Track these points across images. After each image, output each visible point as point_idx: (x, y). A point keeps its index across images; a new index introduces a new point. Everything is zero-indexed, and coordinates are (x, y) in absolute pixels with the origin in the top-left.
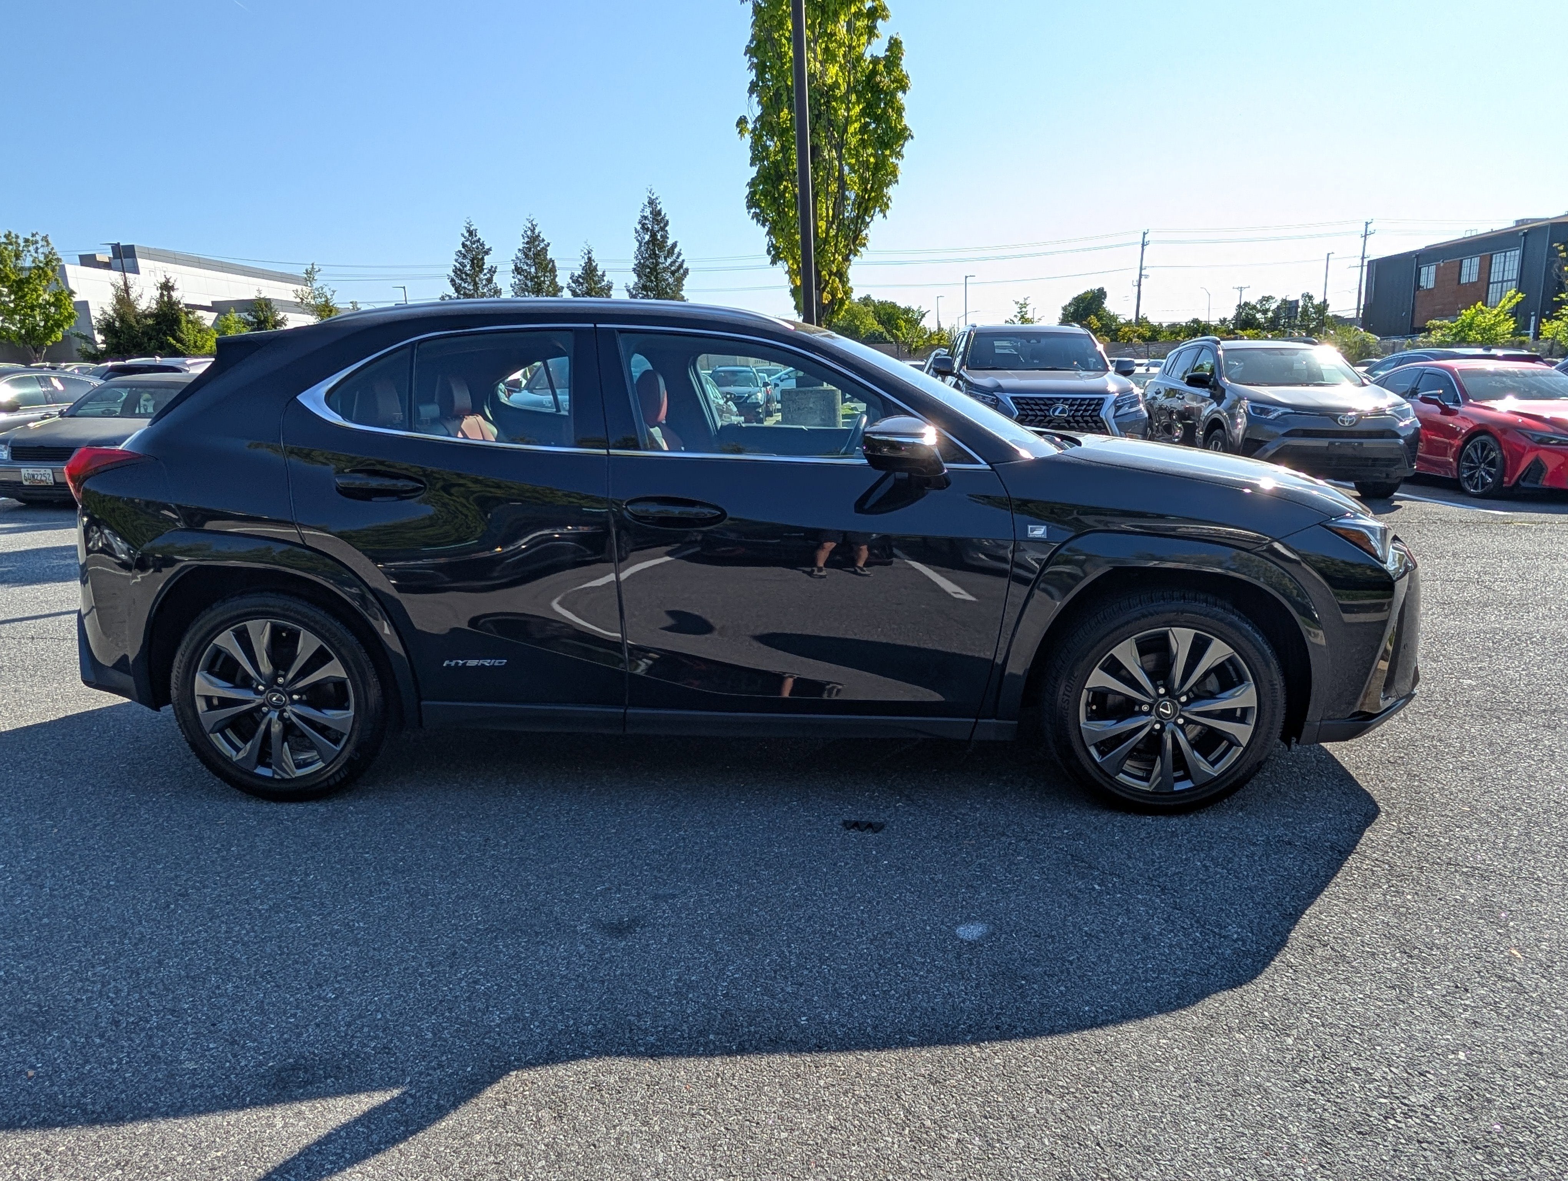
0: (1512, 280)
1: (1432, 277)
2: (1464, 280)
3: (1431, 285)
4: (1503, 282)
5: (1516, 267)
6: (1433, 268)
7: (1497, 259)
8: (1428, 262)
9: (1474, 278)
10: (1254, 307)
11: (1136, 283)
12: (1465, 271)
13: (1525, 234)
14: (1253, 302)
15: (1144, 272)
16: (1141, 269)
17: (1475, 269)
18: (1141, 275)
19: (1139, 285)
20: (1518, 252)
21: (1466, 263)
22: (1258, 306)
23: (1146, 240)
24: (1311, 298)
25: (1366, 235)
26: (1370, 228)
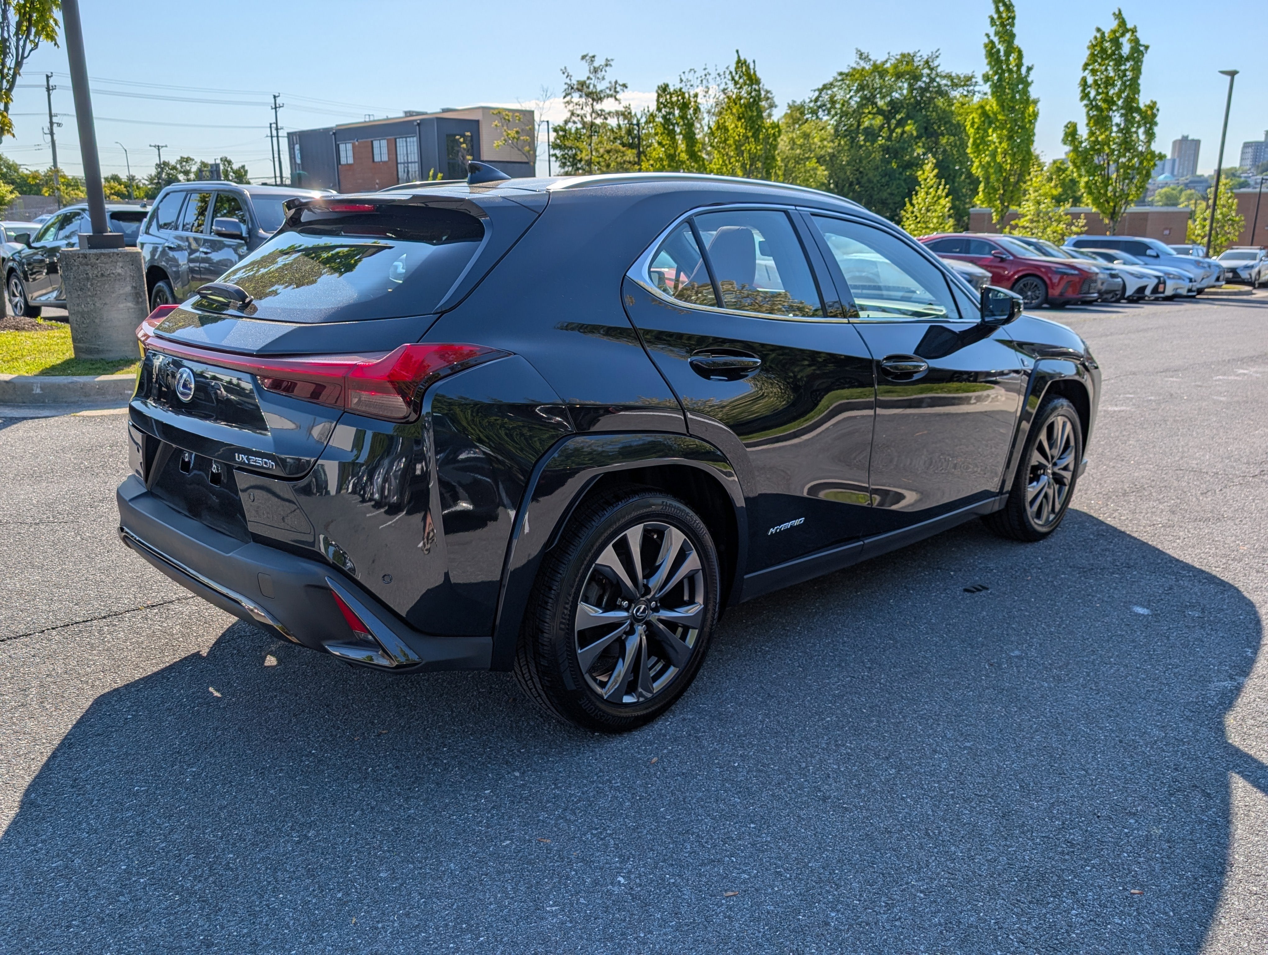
0: (415, 162)
1: (350, 153)
2: (377, 159)
3: (351, 161)
4: (408, 163)
5: (416, 151)
6: (349, 146)
7: (401, 143)
8: (345, 140)
9: (385, 158)
10: (174, 168)
11: (47, 131)
12: (376, 151)
13: (419, 124)
14: (173, 162)
15: (55, 120)
16: (51, 116)
17: (385, 150)
18: (51, 123)
19: (52, 134)
20: (415, 139)
21: (376, 144)
22: (178, 166)
23: (51, 83)
24: (230, 162)
25: (276, 108)
26: (279, 101)
